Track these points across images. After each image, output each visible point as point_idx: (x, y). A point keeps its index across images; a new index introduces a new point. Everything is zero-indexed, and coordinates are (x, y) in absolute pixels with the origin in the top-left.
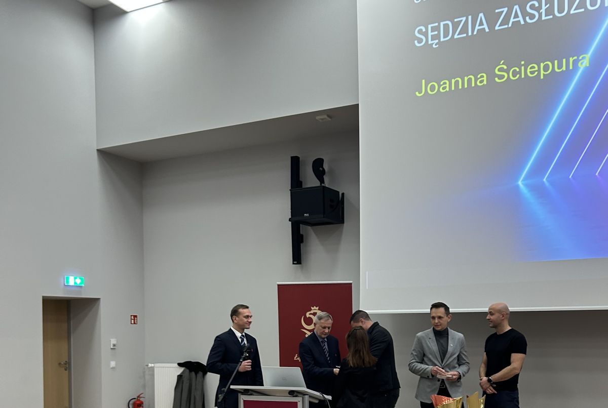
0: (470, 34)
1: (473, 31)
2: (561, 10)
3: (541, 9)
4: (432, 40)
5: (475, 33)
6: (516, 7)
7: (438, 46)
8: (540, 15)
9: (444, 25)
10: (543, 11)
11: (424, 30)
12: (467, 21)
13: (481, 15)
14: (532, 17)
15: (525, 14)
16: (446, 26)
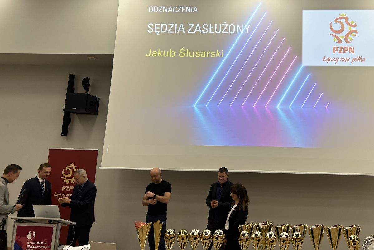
0: (176, 32)
1: (177, 31)
2: (218, 31)
3: (209, 28)
4: (156, 31)
5: (178, 32)
6: (198, 25)
7: (159, 34)
8: (209, 31)
9: (163, 25)
10: (210, 29)
11: (153, 25)
12: (174, 26)
13: (182, 25)
14: (205, 31)
15: (202, 29)
16: (164, 26)
